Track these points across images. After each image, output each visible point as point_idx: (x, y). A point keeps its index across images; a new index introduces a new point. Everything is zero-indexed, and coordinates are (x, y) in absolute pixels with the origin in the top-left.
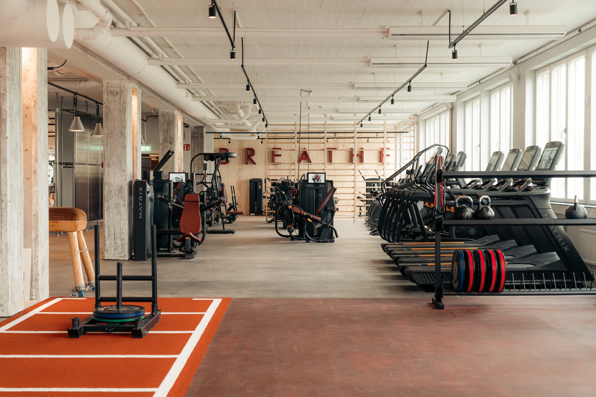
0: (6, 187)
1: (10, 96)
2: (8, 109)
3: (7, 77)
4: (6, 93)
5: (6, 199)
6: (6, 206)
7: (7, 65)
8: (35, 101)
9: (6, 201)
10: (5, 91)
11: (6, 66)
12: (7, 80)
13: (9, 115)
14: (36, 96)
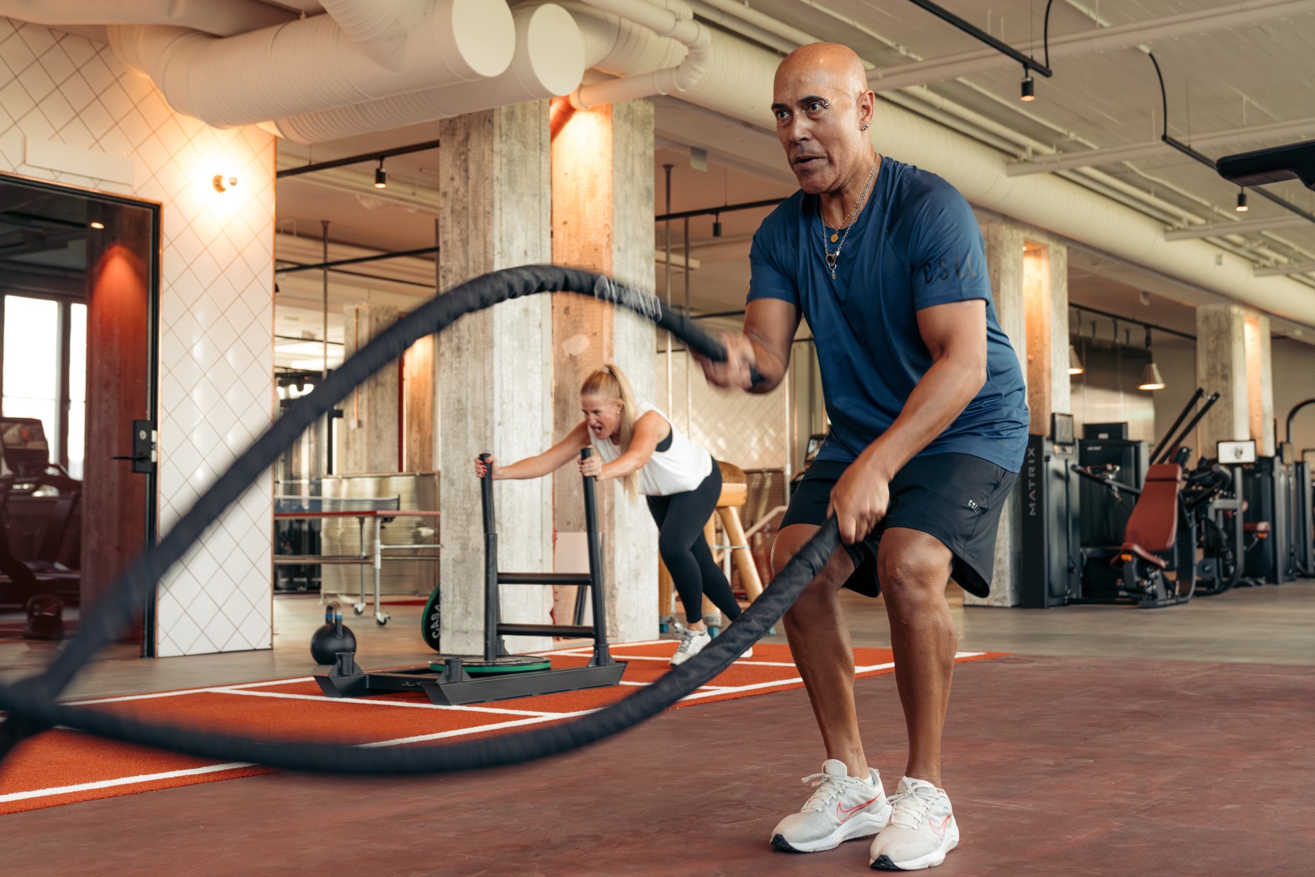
0: (493, 395)
1: (501, 215)
2: (496, 241)
3: (495, 177)
4: (493, 210)
5: (493, 419)
6: (493, 432)
7: (495, 155)
8: (608, 236)
9: (493, 422)
10: (492, 205)
11: (493, 157)
12: (495, 183)
13: (499, 253)
14: (610, 224)
